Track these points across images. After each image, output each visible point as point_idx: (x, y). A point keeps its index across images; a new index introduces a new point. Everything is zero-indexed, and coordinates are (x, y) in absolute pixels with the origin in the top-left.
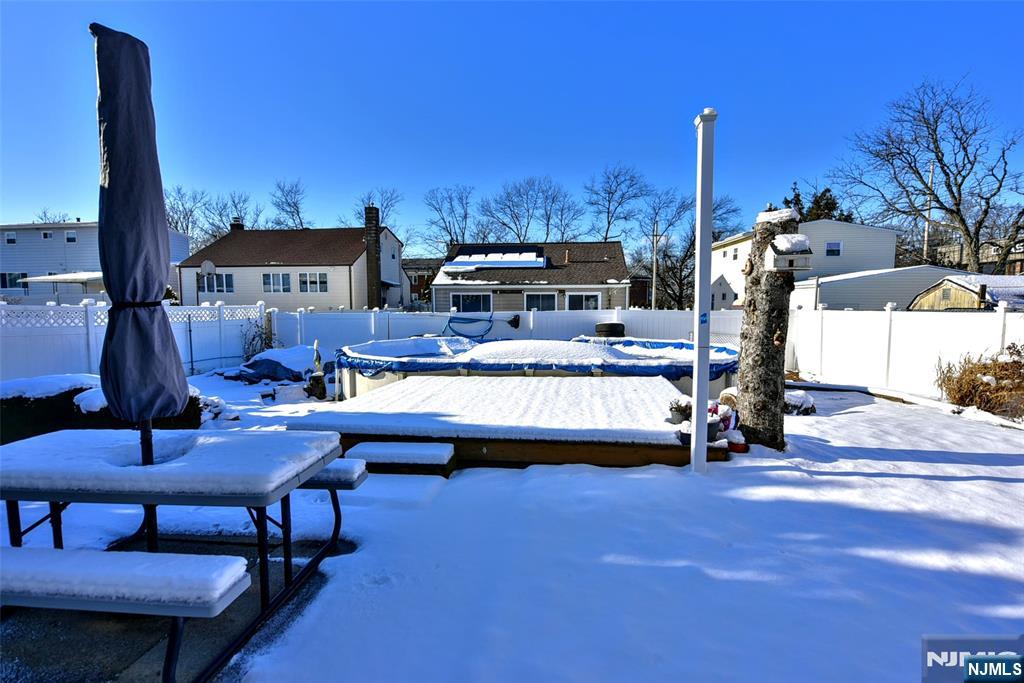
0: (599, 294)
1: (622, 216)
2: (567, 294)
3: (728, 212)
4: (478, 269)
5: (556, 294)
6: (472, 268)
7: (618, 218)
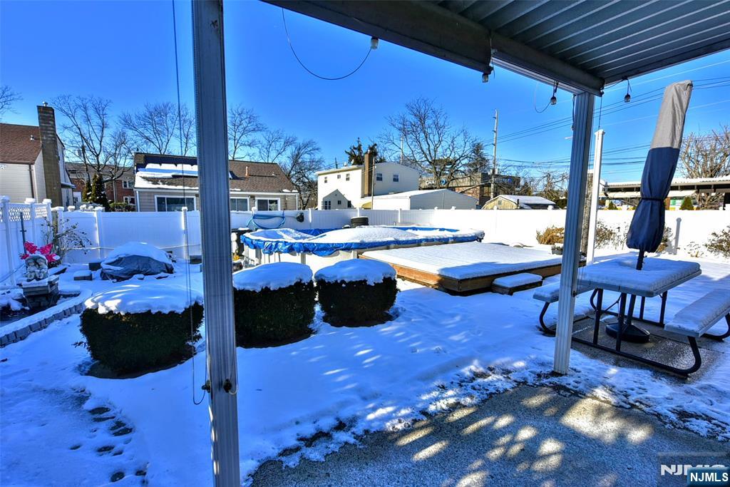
0: (279, 200)
1: (246, 143)
2: (256, 198)
3: (314, 149)
4: (174, 177)
5: (248, 198)
6: (169, 175)
7: (242, 145)
